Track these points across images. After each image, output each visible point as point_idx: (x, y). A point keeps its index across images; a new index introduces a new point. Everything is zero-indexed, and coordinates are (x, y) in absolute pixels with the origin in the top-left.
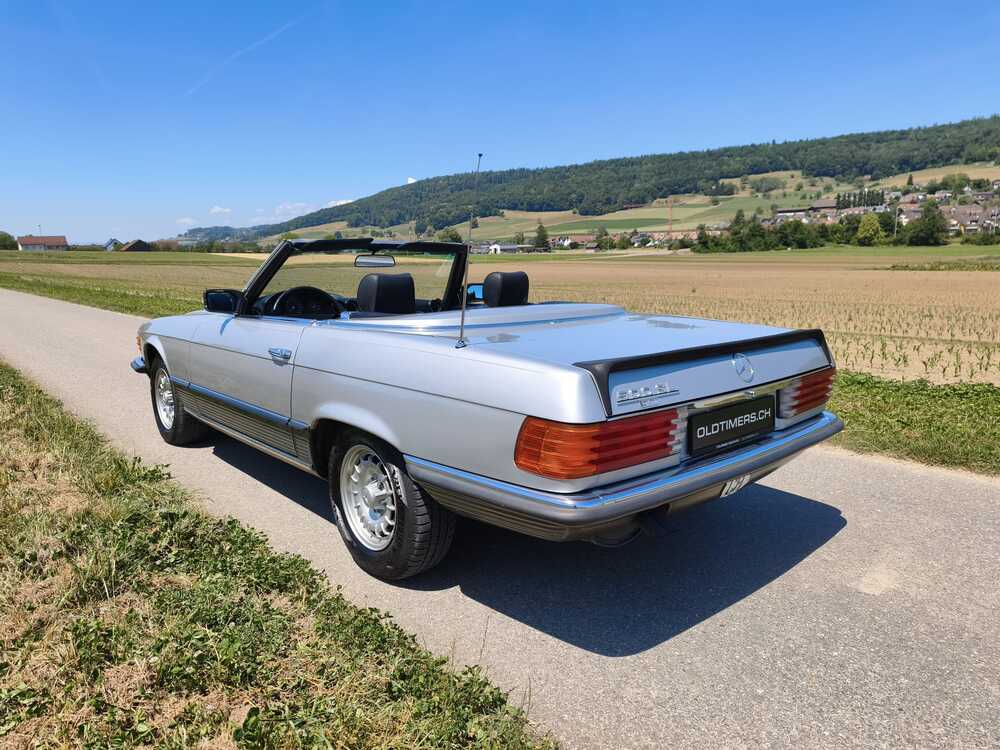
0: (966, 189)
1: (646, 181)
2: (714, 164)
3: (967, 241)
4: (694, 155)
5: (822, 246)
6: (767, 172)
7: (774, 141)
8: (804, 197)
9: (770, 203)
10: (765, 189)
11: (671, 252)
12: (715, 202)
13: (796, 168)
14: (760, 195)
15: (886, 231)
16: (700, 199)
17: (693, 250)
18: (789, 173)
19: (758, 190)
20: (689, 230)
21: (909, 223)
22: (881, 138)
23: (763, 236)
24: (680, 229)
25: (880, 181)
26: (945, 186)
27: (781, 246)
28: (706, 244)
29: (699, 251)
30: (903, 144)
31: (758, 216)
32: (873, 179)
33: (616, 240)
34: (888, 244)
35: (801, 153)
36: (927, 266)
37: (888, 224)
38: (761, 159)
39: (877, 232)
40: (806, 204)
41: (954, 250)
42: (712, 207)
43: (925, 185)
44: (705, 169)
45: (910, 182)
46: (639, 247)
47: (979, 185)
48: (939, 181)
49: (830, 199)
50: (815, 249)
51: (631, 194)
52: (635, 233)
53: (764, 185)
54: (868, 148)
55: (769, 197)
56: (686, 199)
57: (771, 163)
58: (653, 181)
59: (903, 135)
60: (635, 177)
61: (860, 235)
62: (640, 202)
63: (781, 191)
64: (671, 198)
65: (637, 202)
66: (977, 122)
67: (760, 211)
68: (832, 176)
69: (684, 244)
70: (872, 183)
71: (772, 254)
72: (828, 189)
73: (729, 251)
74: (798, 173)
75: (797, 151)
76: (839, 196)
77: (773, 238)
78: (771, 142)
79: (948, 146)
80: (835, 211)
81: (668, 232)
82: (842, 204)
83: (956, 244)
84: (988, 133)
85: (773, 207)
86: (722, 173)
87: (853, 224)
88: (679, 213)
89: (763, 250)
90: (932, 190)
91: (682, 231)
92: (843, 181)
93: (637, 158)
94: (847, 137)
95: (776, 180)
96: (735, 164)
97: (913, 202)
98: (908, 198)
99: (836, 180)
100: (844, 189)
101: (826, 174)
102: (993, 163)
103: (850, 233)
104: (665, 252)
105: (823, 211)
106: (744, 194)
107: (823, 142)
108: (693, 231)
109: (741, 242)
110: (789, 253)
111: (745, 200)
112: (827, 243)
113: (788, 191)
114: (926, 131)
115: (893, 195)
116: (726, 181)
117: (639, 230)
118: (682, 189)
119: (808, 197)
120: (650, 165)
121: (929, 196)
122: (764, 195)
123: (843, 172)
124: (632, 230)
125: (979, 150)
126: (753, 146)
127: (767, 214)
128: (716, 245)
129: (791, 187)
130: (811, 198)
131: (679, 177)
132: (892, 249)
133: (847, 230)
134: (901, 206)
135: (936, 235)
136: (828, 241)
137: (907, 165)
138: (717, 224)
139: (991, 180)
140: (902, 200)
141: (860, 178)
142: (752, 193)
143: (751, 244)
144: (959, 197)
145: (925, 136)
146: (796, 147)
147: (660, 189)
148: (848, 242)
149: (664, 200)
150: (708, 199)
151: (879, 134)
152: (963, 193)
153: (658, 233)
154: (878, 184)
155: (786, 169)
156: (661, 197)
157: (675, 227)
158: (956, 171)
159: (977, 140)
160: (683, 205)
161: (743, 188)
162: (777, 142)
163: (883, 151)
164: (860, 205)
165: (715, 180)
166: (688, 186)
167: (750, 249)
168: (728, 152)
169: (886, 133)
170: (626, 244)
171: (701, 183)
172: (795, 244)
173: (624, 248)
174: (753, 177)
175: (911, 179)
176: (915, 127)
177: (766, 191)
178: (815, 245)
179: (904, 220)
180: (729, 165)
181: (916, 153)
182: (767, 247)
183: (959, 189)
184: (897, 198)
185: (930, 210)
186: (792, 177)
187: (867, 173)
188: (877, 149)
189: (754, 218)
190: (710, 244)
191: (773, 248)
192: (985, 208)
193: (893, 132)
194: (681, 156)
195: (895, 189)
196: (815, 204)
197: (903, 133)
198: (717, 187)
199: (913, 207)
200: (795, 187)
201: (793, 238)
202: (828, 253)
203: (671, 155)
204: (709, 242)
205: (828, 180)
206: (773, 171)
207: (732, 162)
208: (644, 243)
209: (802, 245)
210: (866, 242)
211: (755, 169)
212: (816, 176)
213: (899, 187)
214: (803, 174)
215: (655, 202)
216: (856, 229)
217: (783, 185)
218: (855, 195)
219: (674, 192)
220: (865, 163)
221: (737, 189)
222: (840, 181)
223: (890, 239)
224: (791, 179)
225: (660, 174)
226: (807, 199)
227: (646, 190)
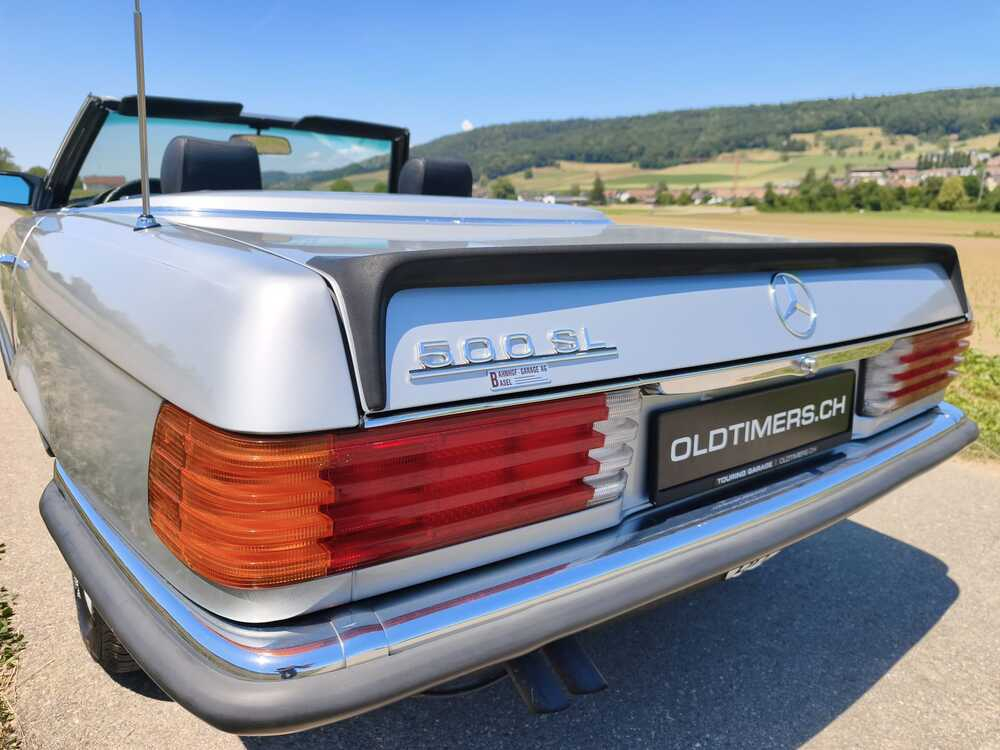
1: (712, 134)
2: (787, 118)
4: (766, 108)
5: (897, 209)
6: (843, 127)
7: (853, 95)
8: (882, 156)
9: (845, 161)
10: (839, 146)
11: (734, 210)
12: (785, 159)
13: (875, 125)
14: (834, 153)
15: (970, 195)
16: (769, 155)
17: (760, 209)
18: (868, 129)
19: (832, 148)
20: (755, 188)
21: (997, 188)
22: (972, 94)
23: (834, 197)
24: (746, 186)
25: (968, 142)
27: (853, 208)
28: (772, 203)
29: (764, 210)
31: (831, 175)
32: (960, 139)
33: (677, 196)
34: (970, 209)
35: (882, 110)
37: (972, 188)
38: (838, 114)
39: (960, 196)
40: (886, 163)
42: (781, 164)
44: (776, 122)
46: (700, 204)
49: (911, 159)
50: (890, 213)
51: (694, 149)
53: (839, 142)
54: (958, 104)
55: (843, 155)
56: (754, 155)
57: (848, 119)
58: (720, 134)
59: (997, 92)
60: (701, 130)
61: (942, 198)
62: (705, 156)
63: (857, 149)
64: (738, 153)
65: (702, 156)
67: (832, 170)
68: (915, 134)
69: (748, 202)
70: (957, 144)
71: (843, 216)
72: (909, 148)
73: (797, 210)
74: (877, 131)
75: (878, 107)
76: (920, 157)
77: (846, 200)
78: (850, 97)
80: (914, 172)
81: (733, 189)
82: (924, 165)
85: (848, 166)
86: (794, 127)
87: (934, 188)
88: (745, 169)
89: (833, 211)
91: (748, 189)
92: (926, 140)
93: (704, 110)
94: (935, 93)
95: (852, 137)
96: (809, 119)
99: (919, 138)
100: (927, 148)
101: (908, 132)
103: (930, 195)
104: (728, 210)
105: (901, 172)
106: (817, 151)
107: (908, 98)
108: (759, 188)
109: (811, 201)
110: (861, 216)
111: (818, 158)
112: (903, 207)
113: (865, 149)
115: (981, 157)
116: (799, 137)
117: (701, 186)
118: (751, 144)
119: (886, 155)
122: (839, 153)
123: (927, 131)
124: (694, 186)
126: (830, 100)
128: (783, 204)
129: (868, 145)
130: (890, 157)
131: (748, 130)
132: (975, 215)
133: (928, 193)
134: (988, 170)
136: (905, 204)
137: (998, 124)
138: (786, 183)
140: (989, 163)
141: (946, 137)
142: (826, 151)
143: (822, 204)
146: (876, 102)
147: (727, 143)
148: (927, 206)
149: (730, 155)
150: (777, 155)
151: (971, 90)
153: (722, 189)
154: (964, 145)
155: (864, 125)
156: (727, 152)
157: (741, 184)
160: (751, 162)
161: (816, 145)
162: (857, 96)
163: (973, 110)
164: (942, 166)
165: (787, 135)
166: (757, 140)
167: (819, 210)
168: (802, 106)
169: (978, 90)
170: (687, 200)
171: (771, 138)
172: (868, 207)
173: (684, 203)
174: (828, 134)
177: (841, 149)
178: (890, 208)
179: (991, 185)
180: (802, 120)
182: (837, 208)
184: (985, 161)
186: (871, 134)
187: (954, 131)
188: (967, 106)
189: (826, 178)
190: (777, 203)
191: (844, 209)
193: (986, 89)
194: (751, 109)
195: (984, 151)
196: (894, 165)
197: (997, 90)
198: (788, 142)
200: (872, 145)
201: (867, 200)
202: (904, 218)
203: (740, 108)
204: (776, 201)
205: (910, 139)
206: (850, 127)
207: (806, 116)
208: (705, 200)
209: (876, 207)
210: (946, 207)
211: (831, 125)
212: (897, 134)
213: (988, 148)
214: (884, 131)
215: (720, 157)
216: (936, 193)
217: (860, 143)
218: (938, 156)
219: (742, 146)
220: (953, 121)
221: (810, 146)
222: (923, 140)
223: (974, 204)
224: (870, 137)
225: (728, 127)
226: (886, 159)
227: (711, 143)
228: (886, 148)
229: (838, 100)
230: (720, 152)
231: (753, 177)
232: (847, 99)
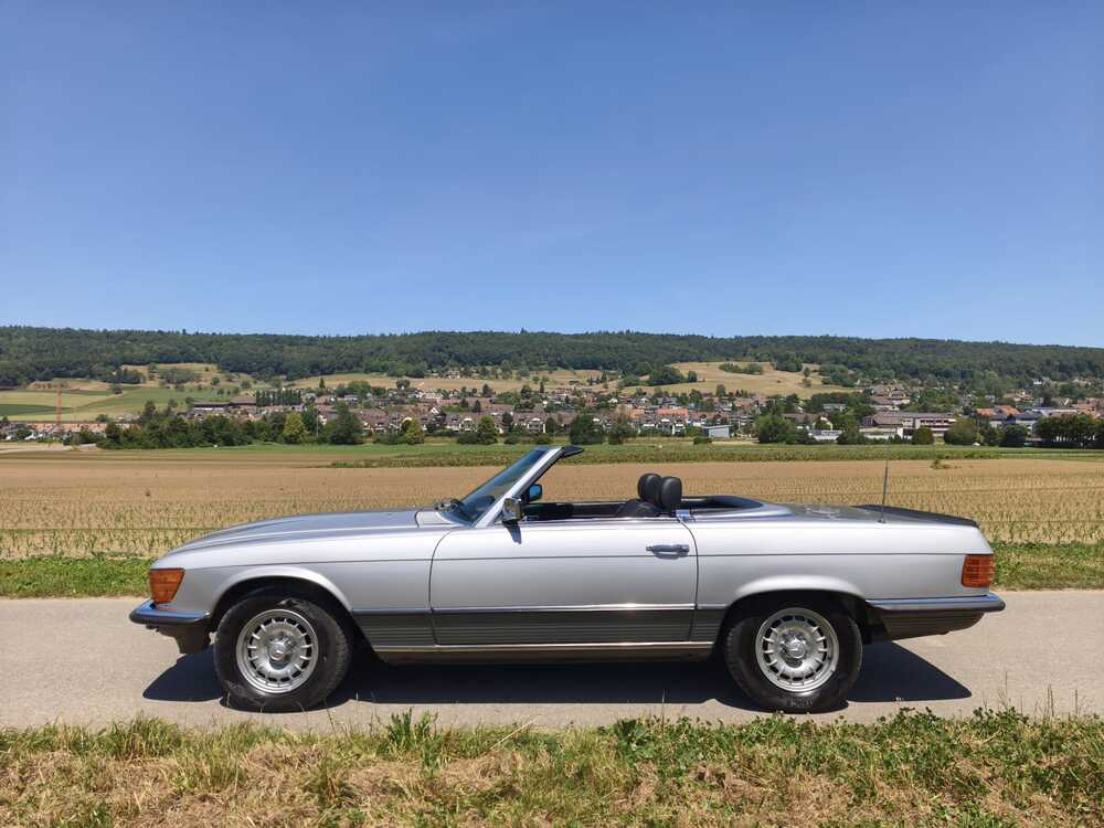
0: (369, 395)
1: (17, 358)
2: (114, 347)
3: (378, 441)
4: (87, 334)
5: (250, 443)
6: (178, 362)
7: (184, 331)
8: (221, 392)
9: (185, 395)
10: (178, 380)
11: (69, 447)
12: (118, 391)
13: (210, 362)
14: (172, 386)
15: (309, 430)
16: (95, 385)
17: (100, 446)
18: (204, 366)
19: (169, 381)
20: (85, 422)
21: (328, 423)
22: (293, 341)
23: (185, 432)
24: (73, 419)
25: (296, 382)
26: (351, 390)
27: (207, 443)
28: (115, 439)
29: (108, 447)
30: (313, 348)
31: (173, 409)
32: (287, 380)
34: (312, 442)
35: (214, 347)
36: (362, 463)
37: (310, 422)
38: (171, 348)
39: (301, 430)
40: (225, 399)
41: (369, 449)
42: (113, 396)
43: (335, 388)
44: (102, 351)
45: (322, 385)
46: (13, 440)
47: (378, 392)
48: (346, 386)
49: (249, 395)
50: (242, 447)
52: (6, 422)
53: (176, 375)
54: (282, 349)
55: (182, 390)
56: (75, 384)
57: (182, 353)
58: (28, 359)
59: (311, 341)
61: (286, 432)
62: (11, 383)
63: (195, 384)
64: (56, 381)
65: (6, 384)
66: (370, 338)
67: (173, 403)
68: (248, 373)
69: (86, 438)
70: (287, 383)
71: (196, 452)
72: (246, 385)
73: (146, 447)
74: (212, 367)
75: (210, 344)
76: (258, 394)
77: (198, 435)
78: (181, 332)
79: (350, 356)
80: (255, 408)
81: (59, 423)
82: (262, 401)
83: (369, 444)
84: (379, 349)
85: (188, 401)
86: (124, 358)
87: (278, 423)
88: (69, 401)
89: (186, 447)
90: (342, 393)
91: (79, 422)
92: (260, 379)
94: (261, 336)
95: (188, 371)
96: (140, 350)
97: (326, 404)
98: (322, 399)
99: (254, 377)
100: (262, 386)
101: (246, 372)
102: (385, 374)
103: (277, 431)
104: (60, 447)
105: (243, 408)
106: (154, 384)
107: (238, 338)
108: (92, 422)
109: (161, 437)
110: (216, 451)
111: (153, 389)
112: (254, 441)
113: (203, 384)
114: (331, 340)
115: (309, 396)
116: (130, 368)
117: (10, 418)
118: (72, 373)
119: (226, 391)
120: (23, 339)
121: (339, 399)
122: (176, 387)
123: (259, 370)
125: (375, 362)
126: (160, 332)
127: (183, 408)
128: (130, 440)
129: (206, 381)
130: (229, 393)
131: (67, 357)
132: (316, 448)
133: (274, 428)
134: (317, 407)
135: (353, 435)
136: (255, 438)
137: (317, 369)
138: (125, 415)
139: (387, 388)
140: (316, 401)
141: (276, 378)
142: (163, 384)
143: (173, 440)
144: (364, 401)
145: (330, 344)
146: (209, 340)
147: (41, 370)
148: (275, 440)
149: (45, 383)
150: (107, 386)
151: (290, 337)
152: (366, 398)
153: (43, 423)
154: (293, 385)
155: (199, 362)
156: (41, 380)
157: (64, 417)
158: (360, 378)
159: (372, 353)
160: (77, 392)
161: (151, 378)
162: (188, 332)
163: (295, 355)
164: (279, 404)
165: (117, 367)
166: (80, 369)
167: (172, 446)
168: (130, 336)
169: (297, 337)
171: (96, 367)
172: (221, 441)
174: (162, 366)
175: (322, 382)
176: (321, 335)
177: (179, 383)
178: (242, 443)
179: (324, 421)
180: (133, 351)
181: (324, 358)
182: (190, 444)
183: (363, 393)
184: (313, 399)
185: (343, 409)
186: (207, 370)
187: (282, 373)
188: (290, 351)
189: (168, 412)
190: (122, 438)
191: (197, 445)
192: (387, 413)
193: (303, 337)
194: (68, 333)
195: (309, 391)
196: (235, 400)
197: (311, 339)
198: (118, 374)
199: (328, 408)
200: (210, 381)
201: (219, 434)
202: (256, 451)
203: (54, 331)
205: (245, 377)
206: (185, 362)
207: (135, 347)
208: (22, 434)
209: (229, 442)
210: (292, 440)
211: (165, 358)
212: (232, 371)
213: (313, 388)
214: (218, 368)
215: (32, 386)
216: (282, 427)
217: (198, 378)
218: (274, 394)
219: (59, 375)
220: (279, 364)
221: (144, 378)
222: (257, 379)
223: (313, 438)
224: (207, 372)
225: (38, 351)
226: (225, 395)
227: (18, 368)
228: (223, 383)
229: (169, 333)
230: (33, 380)
231: (81, 409)
232: (178, 333)
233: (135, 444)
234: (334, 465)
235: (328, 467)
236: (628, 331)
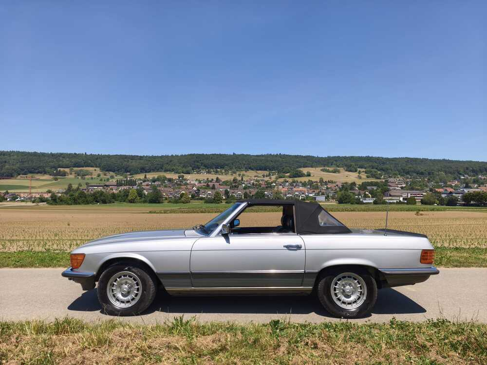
0: (166, 181)
1: (13, 165)
2: (55, 160)
3: (170, 202)
4: (43, 155)
5: (114, 202)
6: (83, 167)
7: (86, 153)
8: (101, 180)
9: (86, 181)
10: (83, 175)
11: (35, 204)
12: (56, 179)
13: (97, 167)
14: (80, 177)
15: (139, 197)
16: (46, 177)
17: (48, 203)
18: (94, 168)
19: (78, 175)
20: (42, 193)
21: (148, 194)
22: (133, 158)
23: (85, 197)
24: (36, 192)
25: (134, 176)
26: (158, 179)
27: (95, 202)
28: (55, 200)
29: (51, 204)
30: (142, 161)
31: (80, 187)
32: (130, 175)
34: (141, 202)
35: (99, 160)
36: (163, 212)
37: (140, 193)
38: (80, 161)
39: (136, 197)
40: (103, 183)
41: (166, 206)
42: (54, 181)
43: (151, 178)
44: (50, 162)
45: (145, 177)
46: (10, 201)
47: (170, 180)
48: (156, 178)
49: (114, 181)
50: (110, 204)
52: (7, 193)
53: (82, 172)
54: (128, 161)
55: (84, 179)
56: (39, 176)
57: (84, 163)
58: (18, 165)
59: (141, 158)
60: (5, 162)
61: (130, 198)
62: (10, 176)
63: (90, 176)
64: (29, 175)
65: (8, 176)
66: (167, 157)
67: (80, 185)
68: (113, 172)
69: (42, 200)
71: (90, 207)
72: (112, 177)
73: (68, 204)
74: (98, 169)
75: (97, 159)
76: (117, 181)
77: (90, 199)
78: (84, 153)
79: (158, 164)
80: (116, 187)
81: (30, 193)
82: (119, 184)
83: (166, 203)
84: (171, 161)
85: (87, 184)
86: (59, 165)
87: (126, 194)
88: (35, 183)
89: (85, 204)
90: (154, 180)
91: (39, 193)
92: (118, 174)
93: (7, 152)
94: (119, 155)
95: (87, 171)
96: (66, 161)
97: (147, 185)
98: (145, 183)
99: (116, 173)
100: (119, 177)
101: (111, 171)
102: (173, 172)
104: (30, 204)
105: (111, 187)
106: (72, 176)
107: (109, 156)
108: (45, 193)
109: (75, 200)
110: (98, 206)
111: (72, 179)
112: (115, 202)
113: (93, 176)
114: (149, 157)
115: (140, 182)
116: (62, 169)
117: (9, 191)
118: (37, 171)
119: (103, 179)
121: (153, 183)
122: (82, 178)
123: (118, 170)
124: (5, 191)
125: (169, 167)
126: (75, 154)
127: (84, 187)
128: (61, 201)
129: (95, 175)
130: (105, 181)
131: (34, 164)
132: (143, 205)
133: (124, 196)
134: (143, 187)
135: (158, 199)
136: (116, 200)
137: (143, 170)
138: (59, 189)
139: (174, 178)
140: (143, 184)
141: (126, 174)
142: (76, 176)
143: (79, 201)
144: (164, 184)
145: (149, 159)
146: (96, 157)
147: (23, 170)
148: (124, 201)
149: (25, 176)
150: (52, 177)
151: (132, 156)
152: (165, 183)
153: (23, 193)
154: (133, 177)
155: (92, 167)
156: (23, 174)
157: (33, 191)
158: (162, 174)
159: (167, 163)
160: (37, 179)
161: (71, 174)
163: (134, 164)
164: (126, 185)
165: (56, 168)
166: (40, 170)
167: (79, 204)
168: (61, 155)
169: (134, 156)
171: (47, 169)
172: (101, 202)
173: (1, 201)
174: (75, 169)
175: (145, 176)
176: (145, 155)
178: (110, 202)
179: (146, 192)
180: (63, 162)
181: (147, 165)
182: (87, 203)
183: (164, 181)
184: (141, 183)
185: (154, 188)
186: (95, 170)
187: (127, 172)
188: (132, 162)
189: (78, 189)
190: (58, 200)
191: (91, 203)
192: (174, 190)
193: (137, 156)
194: (35, 154)
196: (107, 183)
197: (141, 157)
198: (57, 172)
199: (148, 187)
200: (97, 175)
201: (100, 199)
202: (115, 207)
203: (29, 153)
204: (57, 199)
205: (112, 173)
206: (86, 167)
207: (64, 160)
208: (14, 198)
209: (104, 202)
210: (132, 201)
211: (77, 165)
212: (106, 171)
213: (141, 178)
214: (100, 169)
215: (19, 177)
216: (127, 196)
217: (91, 174)
218: (124, 181)
219: (31, 172)
220: (127, 168)
221: (68, 174)
223: (141, 200)
224: (95, 171)
225: (22, 162)
226: (103, 181)
227: (13, 169)
228: (102, 176)
229: (79, 154)
230: (19, 174)
231: (40, 187)
232: (83, 154)
233: (63, 202)
234: (150, 212)
235: (148, 213)
236: (280, 154)
